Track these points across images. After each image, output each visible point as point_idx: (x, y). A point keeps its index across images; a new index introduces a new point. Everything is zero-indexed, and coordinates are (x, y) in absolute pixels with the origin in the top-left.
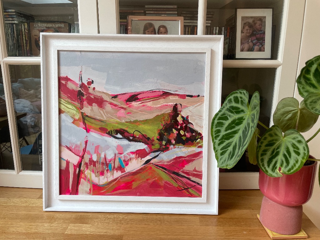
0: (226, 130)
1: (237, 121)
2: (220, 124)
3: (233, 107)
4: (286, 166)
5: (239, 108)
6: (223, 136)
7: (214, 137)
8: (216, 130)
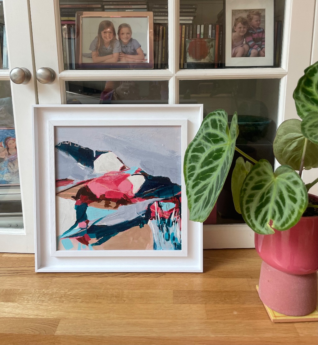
0: (202, 167)
1: (215, 154)
2: (195, 158)
3: (209, 135)
4: (279, 218)
5: (217, 136)
6: (198, 175)
7: (187, 176)
8: (190, 166)
